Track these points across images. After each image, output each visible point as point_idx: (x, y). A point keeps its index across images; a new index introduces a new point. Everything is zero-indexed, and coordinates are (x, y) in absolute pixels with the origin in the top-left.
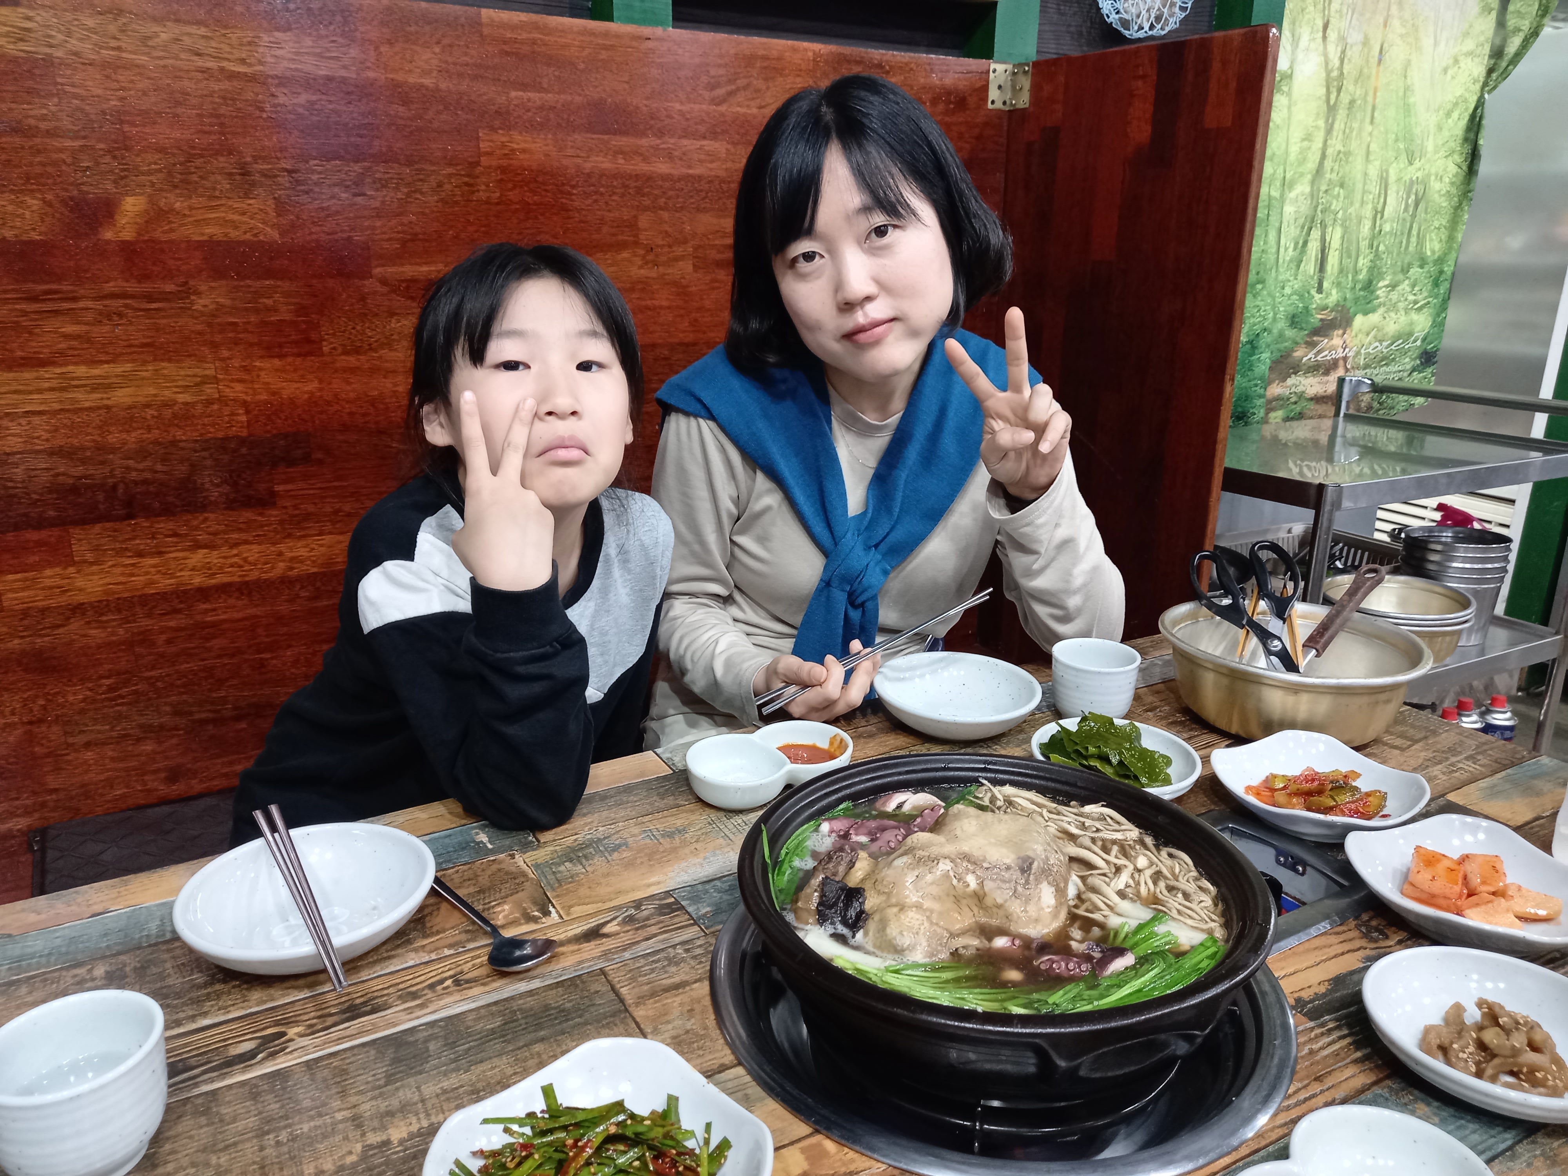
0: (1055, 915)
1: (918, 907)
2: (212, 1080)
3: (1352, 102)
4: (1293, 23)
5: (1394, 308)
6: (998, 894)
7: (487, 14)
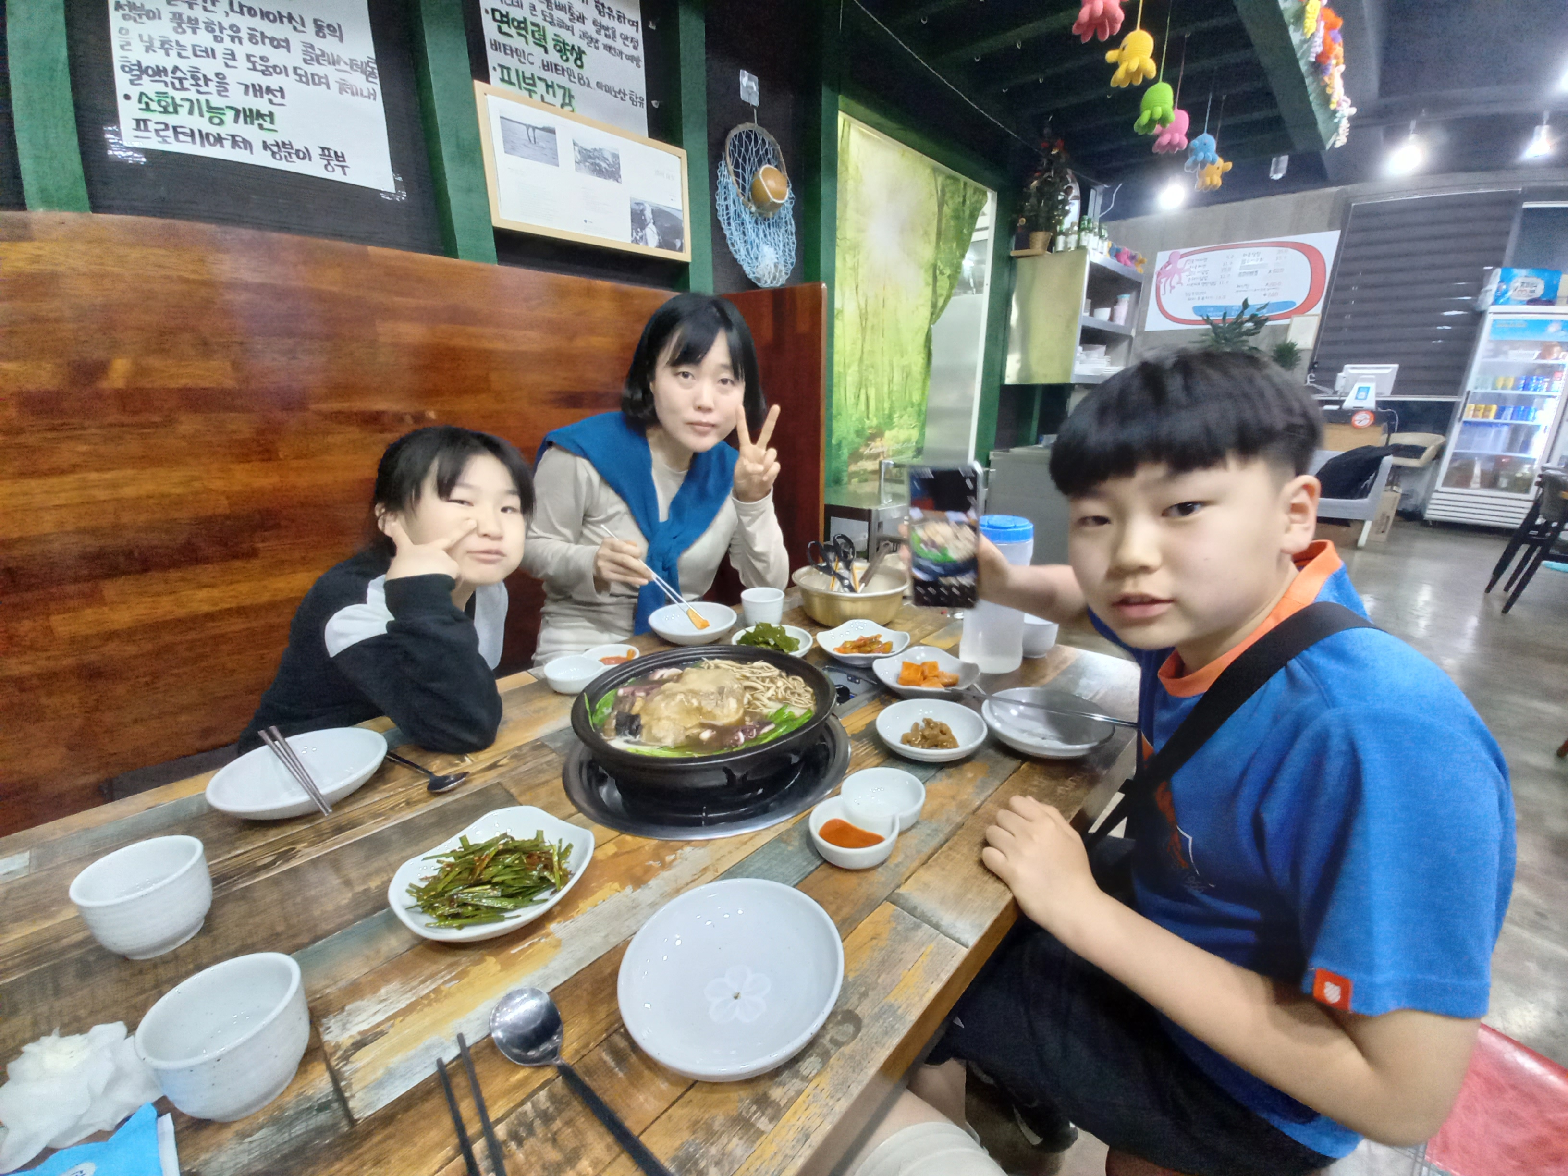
0: (737, 712)
1: (668, 718)
2: (243, 882)
3: (873, 327)
4: (841, 285)
5: (901, 427)
6: (708, 706)
7: (371, 249)
